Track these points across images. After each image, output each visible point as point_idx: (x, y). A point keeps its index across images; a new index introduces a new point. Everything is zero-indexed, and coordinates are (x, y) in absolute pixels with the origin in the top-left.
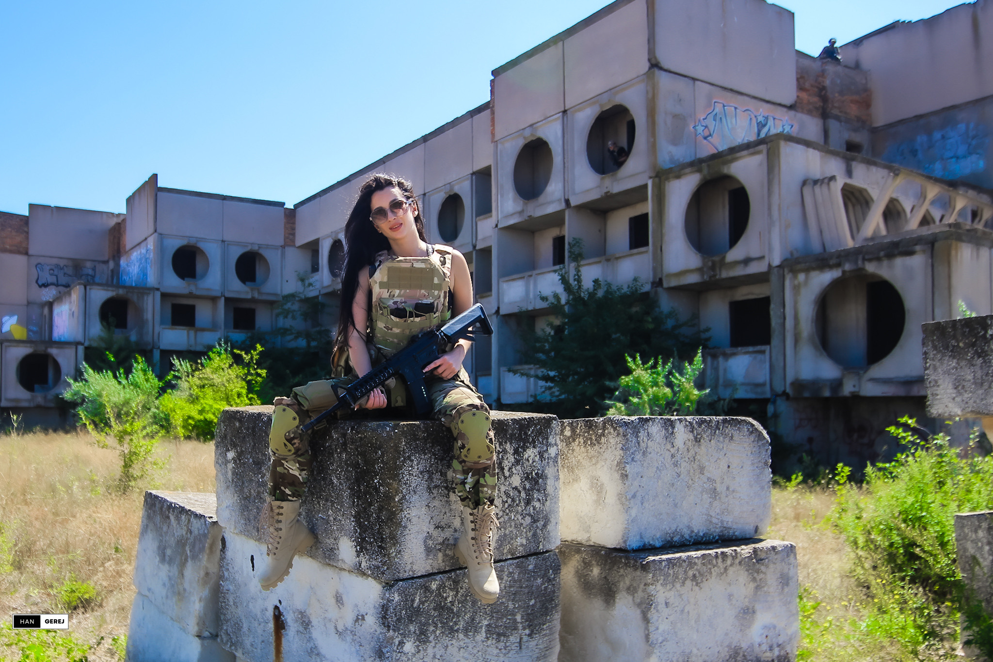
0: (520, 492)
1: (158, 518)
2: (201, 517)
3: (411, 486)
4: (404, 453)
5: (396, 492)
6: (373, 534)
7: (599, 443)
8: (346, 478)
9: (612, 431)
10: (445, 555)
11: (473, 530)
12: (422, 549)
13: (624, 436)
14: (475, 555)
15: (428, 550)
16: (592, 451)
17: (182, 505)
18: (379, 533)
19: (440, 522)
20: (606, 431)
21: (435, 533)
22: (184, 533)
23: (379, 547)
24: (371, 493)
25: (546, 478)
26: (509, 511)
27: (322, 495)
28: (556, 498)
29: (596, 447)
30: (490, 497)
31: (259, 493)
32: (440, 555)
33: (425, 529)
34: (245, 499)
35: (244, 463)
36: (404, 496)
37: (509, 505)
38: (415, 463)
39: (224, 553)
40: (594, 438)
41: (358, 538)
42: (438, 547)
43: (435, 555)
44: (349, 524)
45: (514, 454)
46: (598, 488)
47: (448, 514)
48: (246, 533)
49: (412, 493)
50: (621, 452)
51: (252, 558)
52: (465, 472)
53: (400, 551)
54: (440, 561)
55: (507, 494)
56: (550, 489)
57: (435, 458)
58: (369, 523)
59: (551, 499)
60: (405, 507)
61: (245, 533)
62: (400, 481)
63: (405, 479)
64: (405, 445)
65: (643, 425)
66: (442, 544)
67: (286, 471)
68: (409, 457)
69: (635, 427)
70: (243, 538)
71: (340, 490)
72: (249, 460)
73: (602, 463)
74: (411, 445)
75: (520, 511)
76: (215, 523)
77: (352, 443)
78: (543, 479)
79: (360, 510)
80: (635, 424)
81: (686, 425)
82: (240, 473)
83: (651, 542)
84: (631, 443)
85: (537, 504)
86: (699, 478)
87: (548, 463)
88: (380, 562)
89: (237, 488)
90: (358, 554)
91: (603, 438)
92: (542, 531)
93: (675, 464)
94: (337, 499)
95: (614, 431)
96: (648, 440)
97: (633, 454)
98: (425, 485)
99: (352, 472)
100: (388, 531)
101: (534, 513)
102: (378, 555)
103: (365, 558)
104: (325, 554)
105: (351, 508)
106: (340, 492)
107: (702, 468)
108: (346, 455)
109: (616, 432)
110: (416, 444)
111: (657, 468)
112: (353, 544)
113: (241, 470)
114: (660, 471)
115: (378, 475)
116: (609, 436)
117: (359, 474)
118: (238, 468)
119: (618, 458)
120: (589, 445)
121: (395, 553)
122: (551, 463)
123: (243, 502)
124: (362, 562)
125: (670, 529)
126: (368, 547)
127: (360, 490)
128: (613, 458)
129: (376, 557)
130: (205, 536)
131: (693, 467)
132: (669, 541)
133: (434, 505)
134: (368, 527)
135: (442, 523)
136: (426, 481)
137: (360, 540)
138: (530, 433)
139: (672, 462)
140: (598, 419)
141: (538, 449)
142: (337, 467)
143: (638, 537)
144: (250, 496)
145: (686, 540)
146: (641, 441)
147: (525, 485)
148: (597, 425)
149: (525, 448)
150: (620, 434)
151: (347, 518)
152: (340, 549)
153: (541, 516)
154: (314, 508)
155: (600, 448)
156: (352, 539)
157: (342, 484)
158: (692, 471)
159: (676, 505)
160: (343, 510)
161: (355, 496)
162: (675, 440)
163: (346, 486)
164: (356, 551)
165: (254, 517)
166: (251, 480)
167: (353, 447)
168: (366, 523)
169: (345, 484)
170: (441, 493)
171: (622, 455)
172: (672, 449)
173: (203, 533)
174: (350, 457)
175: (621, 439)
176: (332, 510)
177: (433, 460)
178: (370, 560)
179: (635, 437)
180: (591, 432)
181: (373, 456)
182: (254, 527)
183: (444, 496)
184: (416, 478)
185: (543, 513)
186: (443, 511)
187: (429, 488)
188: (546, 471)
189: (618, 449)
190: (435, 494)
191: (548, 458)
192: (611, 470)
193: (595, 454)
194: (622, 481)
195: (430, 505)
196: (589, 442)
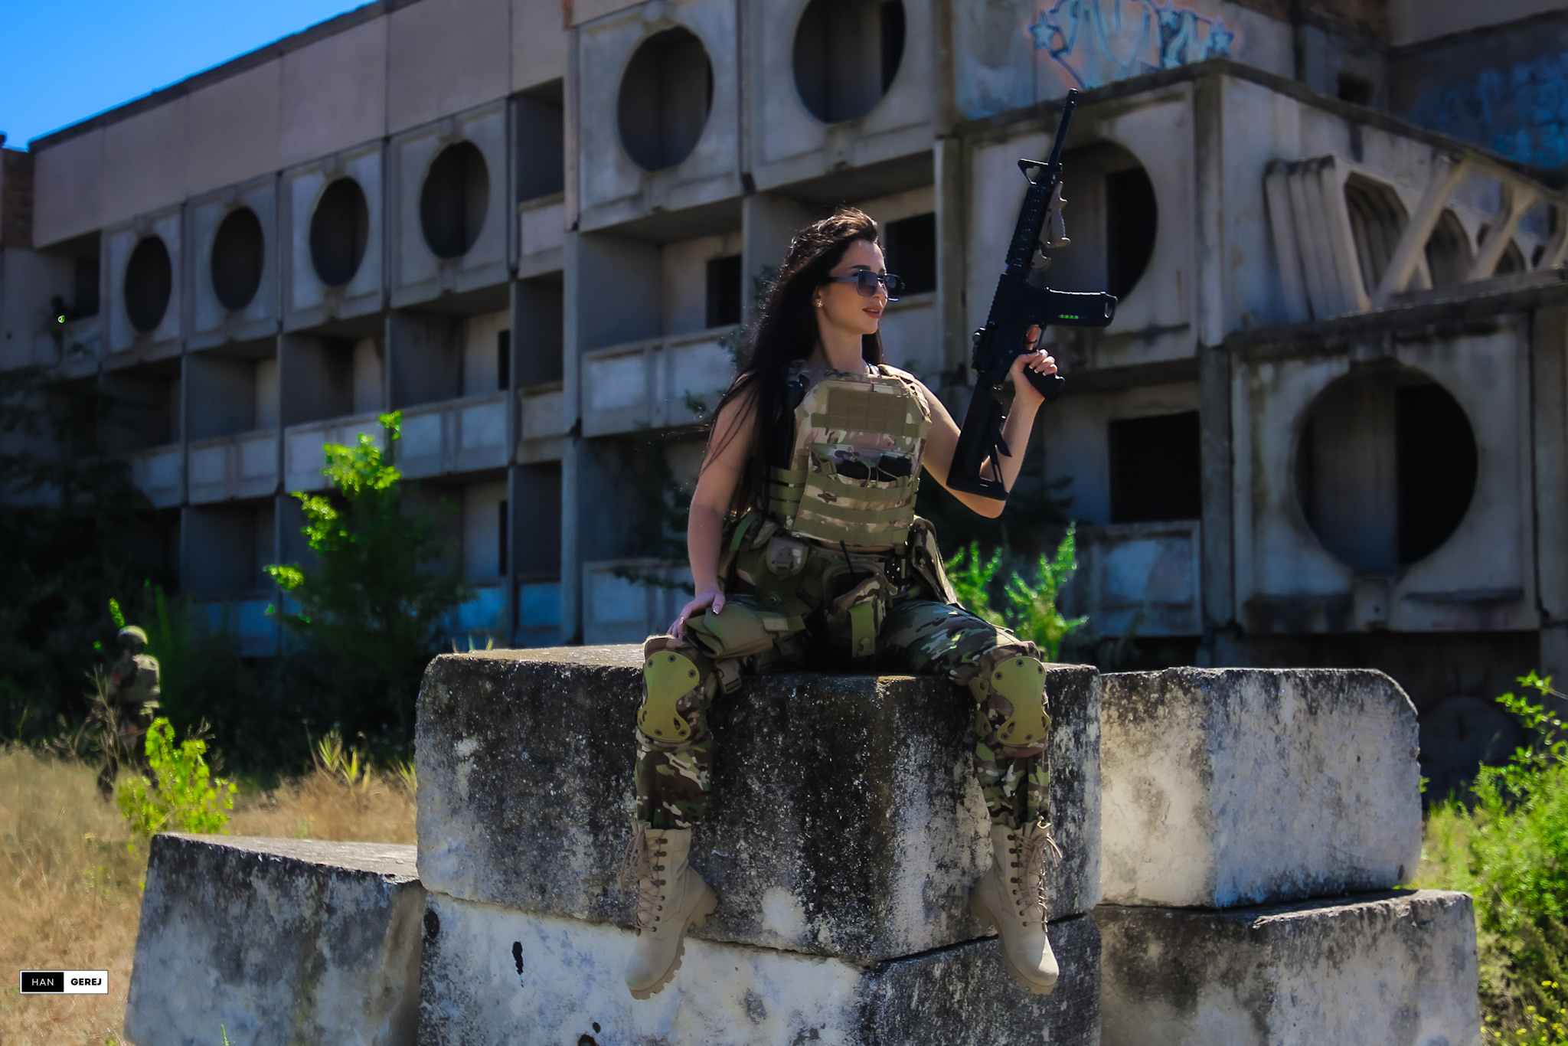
1: (208, 891)
2: (361, 876)
3: (905, 791)
4: (898, 733)
5: (887, 803)
6: (850, 880)
7: (1151, 717)
8: (783, 780)
9: (1180, 694)
10: (951, 917)
11: (1014, 865)
12: (919, 905)
13: (1206, 703)
14: (1017, 909)
15: (929, 907)
16: (1137, 733)
17: (295, 858)
18: (864, 875)
19: (943, 858)
20: (1168, 696)
21: (937, 876)
22: (307, 914)
23: (860, 900)
24: (846, 805)
25: (1084, 779)
27: (722, 814)
28: (1097, 815)
29: (1148, 725)
30: (1040, 808)
31: (545, 821)
32: (944, 916)
33: (925, 870)
34: (506, 832)
35: (505, 763)
36: (897, 809)
38: (912, 750)
39: (433, 944)
40: (1141, 707)
41: (812, 888)
42: (941, 902)
43: (936, 916)
44: (792, 863)
46: (1151, 800)
47: (955, 843)
48: (509, 899)
49: (908, 804)
50: (1200, 732)
51: (517, 949)
52: (1002, 765)
53: (892, 907)
54: (944, 928)
56: (1088, 799)
57: (939, 743)
58: (838, 858)
59: (1091, 819)
60: (898, 828)
61: (505, 899)
62: (893, 783)
63: (899, 778)
64: (900, 718)
65: (1234, 683)
66: (946, 896)
67: (672, 772)
68: (905, 739)
69: (1222, 688)
70: (493, 911)
71: (769, 802)
72: (519, 755)
73: (1157, 754)
74: (907, 719)
76: (416, 884)
77: (801, 715)
78: (1079, 781)
79: (818, 835)
80: (1222, 682)
81: (1296, 684)
82: (494, 781)
83: (1249, 895)
84: (1215, 715)
85: (1071, 827)
86: (1316, 779)
87: (1086, 752)
88: (863, 928)
89: (484, 811)
90: (810, 917)
91: (1160, 707)
92: (1078, 876)
93: (1282, 755)
94: (761, 818)
95: (1185, 695)
96: (1241, 710)
97: (1220, 735)
98: (925, 791)
99: (798, 769)
100: (876, 872)
101: (1067, 842)
102: (859, 915)
103: (828, 923)
104: (727, 923)
105: (796, 834)
106: (768, 805)
107: (1320, 762)
108: (784, 739)
109: (1189, 696)
110: (914, 716)
111: (1256, 760)
112: (800, 899)
113: (497, 776)
114: (1260, 765)
115: (861, 771)
116: (1175, 703)
117: (816, 772)
118: (488, 772)
119: (1193, 743)
120: (1130, 721)
121: (884, 912)
122: (1090, 752)
123: (499, 838)
124: (819, 930)
125: (1276, 870)
126: (836, 902)
127: (820, 800)
128: (1182, 744)
129: (855, 918)
130: (382, 914)
131: (1307, 759)
132: (1275, 893)
133: (936, 825)
134: (837, 865)
135: (947, 859)
136: (926, 783)
137: (815, 891)
138: (1062, 698)
139: (1277, 750)
140: (1148, 674)
141: (1073, 727)
142: (761, 760)
143: (1230, 886)
144: (521, 825)
145: (1299, 889)
146: (1232, 713)
147: (1055, 791)
148: (1147, 685)
149: (1056, 725)
150: (1197, 700)
151: (786, 853)
152: (765, 910)
153: (1076, 849)
154: (700, 839)
155: (1155, 726)
156: (797, 891)
157: (773, 792)
158: (1305, 766)
159: (1283, 828)
160: (773, 839)
161: (807, 811)
162: (1281, 711)
163: (782, 795)
164: (806, 912)
165: (533, 865)
166: (525, 793)
167: (803, 723)
168: (831, 859)
169: (781, 792)
170: (945, 804)
171: (1203, 737)
172: (1275, 728)
173: (372, 908)
174: (795, 742)
175: (1199, 710)
176: (746, 841)
177: (935, 746)
178: (838, 926)
179: (1223, 705)
180: (1134, 698)
181: (853, 738)
182: (531, 887)
183: (948, 810)
184: (913, 777)
185: (1079, 843)
186: (948, 837)
187: (930, 796)
188: (1084, 768)
189: (1194, 727)
190: (938, 807)
191: (1086, 743)
192: (1179, 765)
193: (1144, 737)
194: (1201, 785)
195: (930, 825)
196: (1131, 716)
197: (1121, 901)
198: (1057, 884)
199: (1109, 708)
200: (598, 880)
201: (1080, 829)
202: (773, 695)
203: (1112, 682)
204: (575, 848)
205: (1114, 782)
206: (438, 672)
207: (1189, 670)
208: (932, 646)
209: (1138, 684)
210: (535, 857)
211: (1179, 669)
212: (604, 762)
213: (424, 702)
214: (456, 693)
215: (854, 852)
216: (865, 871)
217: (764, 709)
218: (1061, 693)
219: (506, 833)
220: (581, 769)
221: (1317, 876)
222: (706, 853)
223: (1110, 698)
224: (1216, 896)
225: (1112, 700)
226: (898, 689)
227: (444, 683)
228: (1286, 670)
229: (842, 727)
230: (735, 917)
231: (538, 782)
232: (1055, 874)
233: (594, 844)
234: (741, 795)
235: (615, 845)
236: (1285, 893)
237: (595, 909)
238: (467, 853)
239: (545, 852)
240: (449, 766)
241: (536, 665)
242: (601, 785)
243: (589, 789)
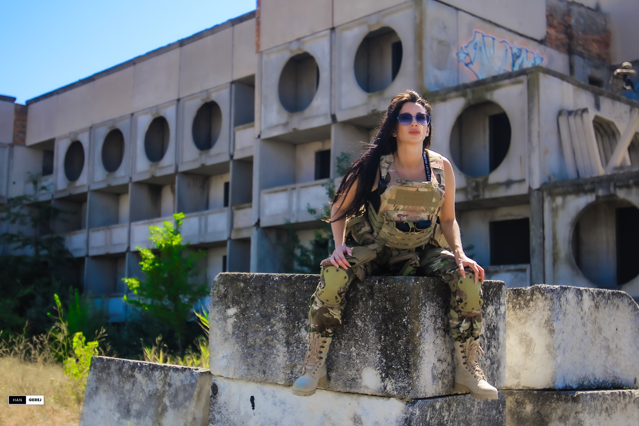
0: (484, 339)
2: (185, 369)
3: (424, 326)
4: (422, 300)
5: (417, 330)
6: (401, 363)
7: (527, 306)
8: (373, 320)
9: (540, 296)
10: (443, 383)
11: (463, 357)
12: (430, 376)
13: (552, 300)
15: (434, 378)
16: (520, 313)
18: (407, 361)
19: (440, 357)
20: (534, 297)
21: (438, 364)
22: (160, 387)
23: (405, 372)
24: (399, 330)
25: (499, 330)
27: (344, 336)
28: (504, 346)
29: (525, 310)
31: (266, 341)
32: (440, 382)
33: (433, 361)
35: (249, 317)
36: (421, 333)
38: (428, 308)
39: (215, 398)
40: (522, 302)
41: (384, 367)
42: (439, 376)
43: (437, 382)
44: (375, 356)
46: (527, 343)
47: (445, 351)
48: (249, 377)
49: (426, 331)
50: (549, 312)
51: (252, 399)
52: (460, 319)
53: (419, 376)
54: (440, 387)
56: (501, 339)
57: (439, 307)
58: (396, 353)
59: (502, 347)
60: (422, 342)
61: (248, 378)
62: (419, 321)
63: (422, 320)
64: (423, 294)
65: (563, 292)
66: (441, 373)
67: (330, 316)
68: (425, 303)
69: (558, 294)
70: (242, 383)
72: (255, 314)
73: (530, 322)
74: (425, 294)
76: (209, 373)
77: (380, 292)
78: (497, 330)
79: (387, 344)
80: (558, 291)
81: (590, 295)
82: (244, 325)
83: (570, 385)
84: (555, 305)
85: (494, 350)
86: (599, 336)
87: (500, 318)
88: (406, 384)
89: (239, 339)
90: (383, 380)
91: (531, 302)
92: (496, 372)
93: (584, 325)
94: (362, 337)
95: (542, 296)
96: (567, 304)
97: (557, 314)
98: (433, 327)
99: (378, 315)
100: (412, 359)
101: (492, 356)
102: (405, 378)
103: (391, 382)
104: (346, 384)
105: (377, 343)
106: (365, 331)
107: (600, 330)
108: (372, 302)
109: (544, 297)
110: (429, 294)
111: (573, 326)
112: (378, 372)
113: (245, 323)
114: (574, 328)
115: (406, 315)
116: (538, 300)
117: (386, 316)
118: (241, 322)
119: (546, 317)
120: (517, 309)
121: (416, 377)
122: (502, 318)
123: (246, 351)
124: (387, 385)
125: (582, 375)
126: (395, 373)
127: (388, 328)
128: (541, 318)
129: (403, 379)
130: (192, 385)
131: (594, 327)
132: (581, 385)
133: (437, 342)
134: (395, 357)
135: (442, 358)
136: (433, 323)
137: (385, 368)
138: (490, 293)
139: (582, 323)
140: (526, 288)
141: (494, 307)
142: (362, 312)
143: (562, 379)
144: (255, 344)
145: (592, 384)
146: (562, 305)
147: (487, 334)
148: (525, 293)
149: (487, 305)
150: (547, 298)
151: (372, 352)
152: (363, 377)
153: (496, 360)
154: (335, 347)
155: (529, 310)
156: (378, 368)
157: (367, 326)
158: (594, 331)
159: (585, 357)
160: (367, 346)
161: (382, 333)
162: (583, 306)
163: (371, 327)
164: (381, 378)
165: (260, 362)
166: (257, 331)
167: (381, 295)
168: (393, 354)
169: (371, 325)
170: (441, 334)
171: (550, 314)
172: (581, 313)
173: (189, 383)
174: (377, 304)
175: (548, 302)
176: (355, 347)
177: (437, 307)
178: (396, 383)
179: (559, 301)
180: (519, 298)
181: (403, 301)
182: (259, 371)
183: (442, 336)
184: (428, 320)
185: (497, 357)
186: (442, 348)
187: (435, 329)
188: (499, 325)
189: (546, 310)
190: (438, 334)
191: (500, 314)
192: (540, 327)
193: (524, 315)
194: (549, 335)
195: (435, 342)
196: (518, 307)
197: (514, 387)
198: (488, 374)
200: (289, 367)
201: (497, 351)
202: (368, 284)
203: (509, 292)
204: (279, 353)
205: (510, 336)
206: (220, 280)
207: (543, 286)
208: (434, 265)
209: (521, 293)
210: (261, 358)
211: (539, 286)
212: (293, 316)
213: (213, 293)
214: (227, 289)
215: (403, 351)
216: (407, 359)
217: (364, 290)
218: (490, 291)
219: (248, 348)
220: (282, 319)
221: (599, 379)
222: (337, 353)
224: (556, 384)
225: (510, 300)
226: (422, 281)
227: (222, 284)
228: (586, 288)
229: (398, 296)
230: (349, 381)
231: (263, 325)
232: (487, 370)
233: (287, 351)
234: (353, 327)
235: (296, 351)
236: (585, 385)
237: (288, 380)
238: (231, 358)
239: (265, 356)
240: (224, 320)
241: (263, 275)
242: (291, 325)
243: (286, 328)
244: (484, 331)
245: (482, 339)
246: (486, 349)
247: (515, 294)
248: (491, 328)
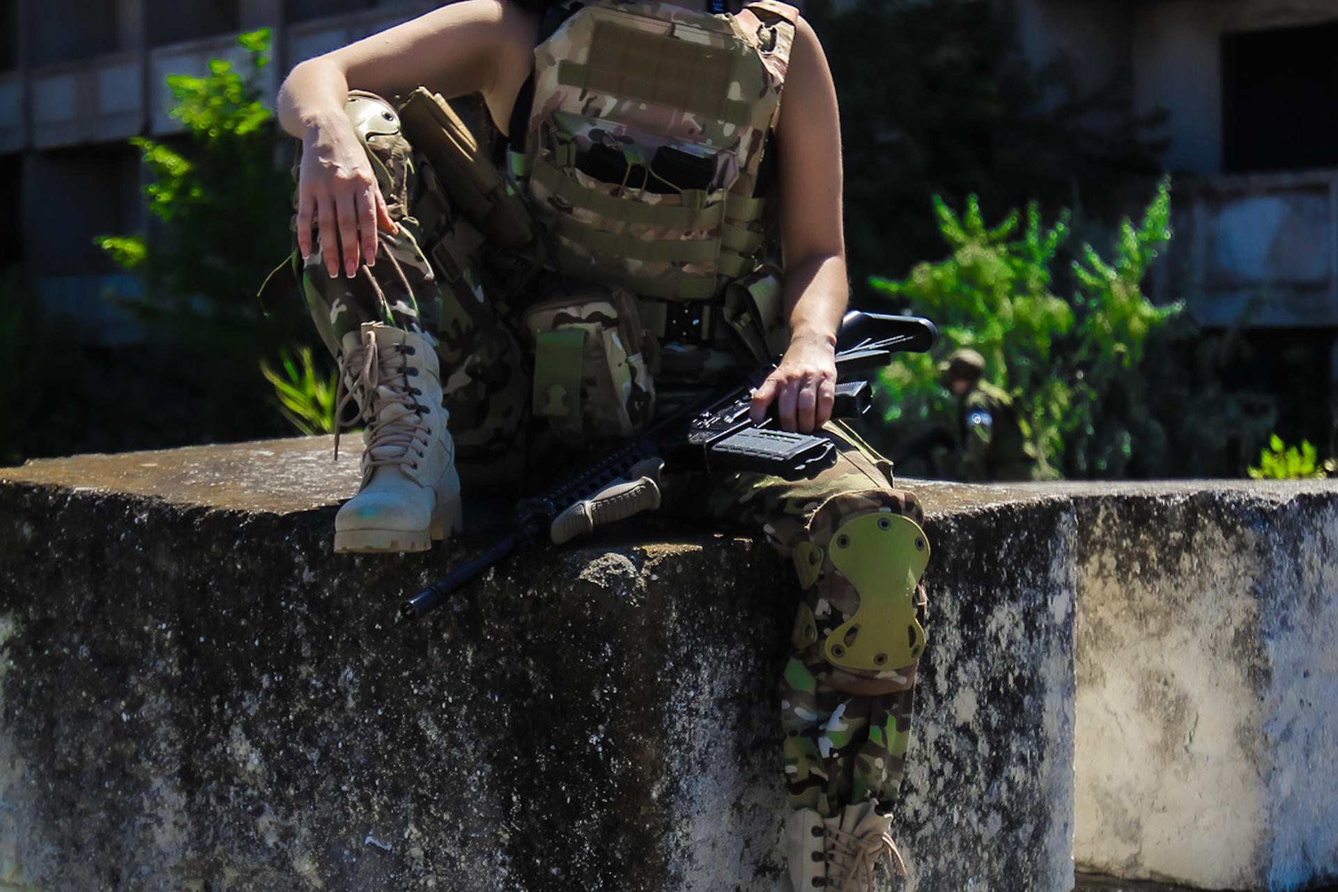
0: (974, 740)
3: (691, 748)
4: (676, 646)
5: (654, 772)
7: (1172, 571)
8: (478, 725)
9: (1218, 535)
11: (817, 882)
13: (1262, 551)
16: (1146, 597)
20: (1198, 536)
24: (577, 778)
25: (1042, 689)
26: (948, 800)
27: (380, 777)
28: (1066, 748)
29: (1164, 583)
33: (731, 880)
34: (60, 775)
35: (57, 660)
36: (675, 781)
37: (948, 783)
38: (705, 674)
40: (1153, 553)
44: (491, 872)
45: (960, 625)
46: (1167, 708)
49: (697, 769)
50: (1251, 602)
52: (826, 702)
55: (941, 748)
56: (1050, 723)
57: (758, 656)
58: (565, 871)
59: (1053, 755)
60: (677, 815)
62: (664, 735)
63: (679, 727)
64: (679, 621)
65: (1313, 514)
68: (689, 657)
69: (1291, 524)
71: (452, 762)
72: (74, 650)
73: (1178, 633)
74: (692, 621)
75: (974, 797)
77: (503, 614)
78: (1033, 694)
79: (532, 828)
80: (1291, 513)
82: (40, 689)
84: (1277, 573)
85: (1018, 773)
87: (1047, 643)
89: (27, 738)
91: (1185, 555)
92: (1030, 853)
94: (440, 790)
95: (1226, 536)
96: (1324, 562)
97: (1285, 606)
98: (731, 743)
99: (498, 709)
101: (1009, 800)
105: (497, 822)
106: (451, 767)
108: (475, 653)
109: (1233, 539)
110: (708, 613)
113: (44, 682)
115: (603, 722)
116: (1210, 551)
117: (527, 716)
118: (31, 675)
119: (1238, 620)
120: (1135, 575)
122: (1055, 642)
127: (534, 768)
128: (1220, 620)
133: (753, 800)
136: (733, 728)
138: (1002, 555)
141: (1022, 603)
142: (440, 688)
143: (1297, 858)
144: (81, 767)
146: (1306, 568)
147: (988, 716)
148: (1162, 519)
149: (989, 604)
150: (1246, 547)
151: (481, 853)
153: (1027, 808)
154: (347, 815)
155: (1177, 586)
157: (460, 745)
160: (461, 827)
161: (513, 784)
163: (474, 751)
165: (99, 835)
166: (86, 715)
167: (505, 628)
168: (554, 871)
169: (473, 746)
171: (1254, 610)
174: (493, 661)
175: (1249, 562)
176: (419, 826)
177: (751, 662)
179: (1291, 555)
180: (1142, 536)
181: (587, 661)
182: (98, 870)
184: (704, 721)
185: (1032, 797)
187: (740, 751)
188: (1042, 670)
189: (1239, 592)
190: (757, 768)
191: (1047, 628)
192: (1214, 654)
193: (1157, 603)
194: (1250, 690)
195: (742, 802)
196: (1137, 568)
197: (1117, 871)
199: (1102, 552)
200: (196, 870)
203: (1107, 508)
204: (160, 813)
209: (1149, 514)
210: (102, 822)
212: (200, 673)
215: (591, 863)
218: (1000, 547)
219: (60, 778)
220: (165, 680)
222: (357, 840)
223: (1104, 535)
224: (1271, 876)
225: (1108, 538)
226: (674, 568)
229: (570, 641)
231: (102, 698)
233: (188, 809)
234: (409, 746)
239: (116, 814)
241: (99, 498)
242: (196, 711)
243: (179, 715)
244: (975, 707)
245: (966, 740)
246: (982, 775)
247: (1128, 519)
248: (1006, 691)
